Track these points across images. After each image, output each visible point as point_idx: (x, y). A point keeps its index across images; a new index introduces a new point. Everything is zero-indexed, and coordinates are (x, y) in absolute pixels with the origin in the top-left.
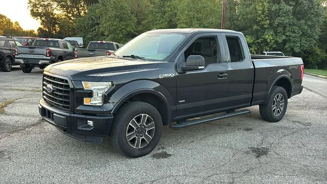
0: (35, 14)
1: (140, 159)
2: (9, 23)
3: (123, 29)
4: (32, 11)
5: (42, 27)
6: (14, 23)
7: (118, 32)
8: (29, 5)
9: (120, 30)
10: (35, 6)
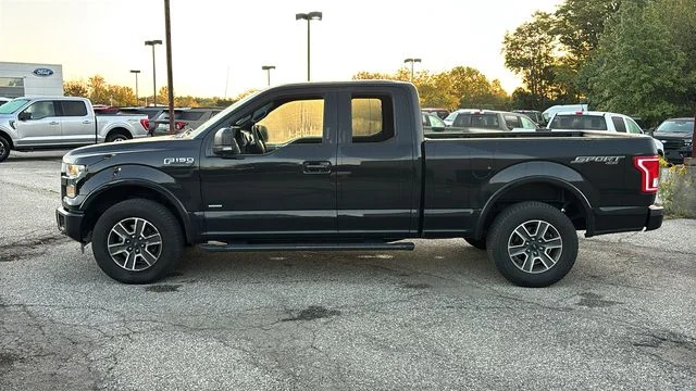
0: (513, 63)
2: (483, 83)
3: (644, 81)
4: (509, 56)
5: (525, 87)
6: (491, 83)
7: (631, 88)
8: (505, 46)
9: (636, 85)
10: (515, 46)
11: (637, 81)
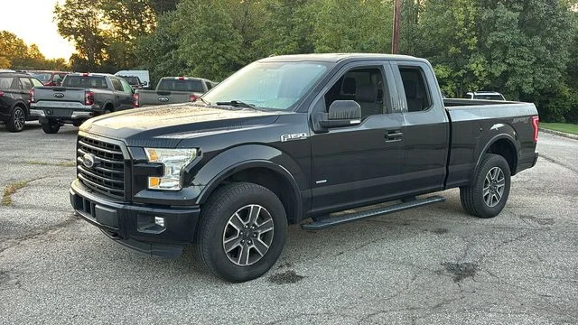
0: (65, 31)
1: (248, 284)
2: (21, 47)
3: (218, 55)
4: (61, 25)
5: (78, 52)
6: (29, 47)
7: (210, 60)
8: (56, 15)
9: (214, 58)
10: (65, 16)
11: (214, 54)
